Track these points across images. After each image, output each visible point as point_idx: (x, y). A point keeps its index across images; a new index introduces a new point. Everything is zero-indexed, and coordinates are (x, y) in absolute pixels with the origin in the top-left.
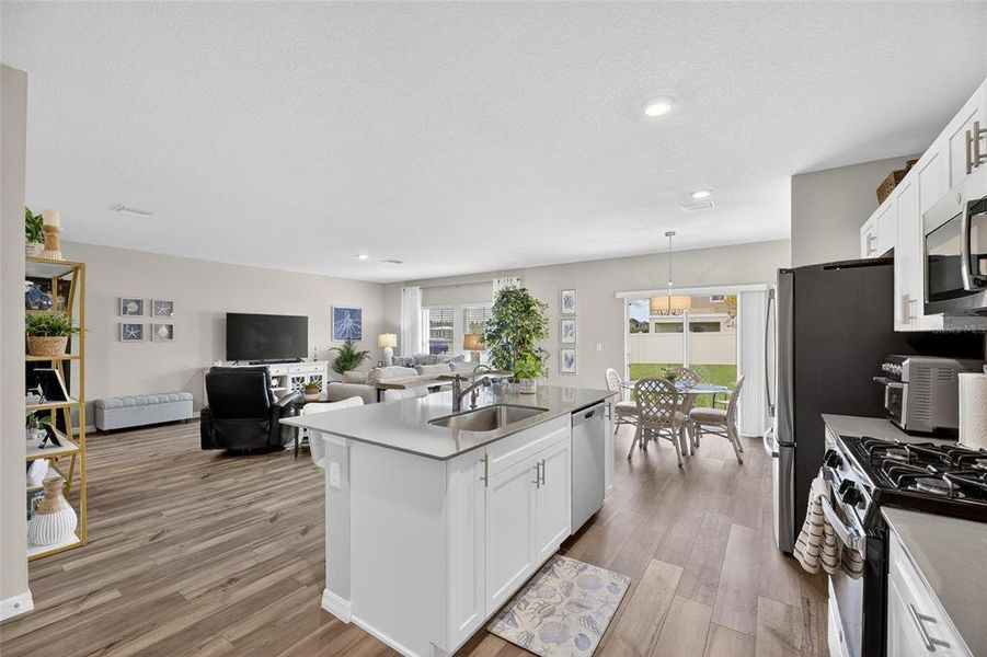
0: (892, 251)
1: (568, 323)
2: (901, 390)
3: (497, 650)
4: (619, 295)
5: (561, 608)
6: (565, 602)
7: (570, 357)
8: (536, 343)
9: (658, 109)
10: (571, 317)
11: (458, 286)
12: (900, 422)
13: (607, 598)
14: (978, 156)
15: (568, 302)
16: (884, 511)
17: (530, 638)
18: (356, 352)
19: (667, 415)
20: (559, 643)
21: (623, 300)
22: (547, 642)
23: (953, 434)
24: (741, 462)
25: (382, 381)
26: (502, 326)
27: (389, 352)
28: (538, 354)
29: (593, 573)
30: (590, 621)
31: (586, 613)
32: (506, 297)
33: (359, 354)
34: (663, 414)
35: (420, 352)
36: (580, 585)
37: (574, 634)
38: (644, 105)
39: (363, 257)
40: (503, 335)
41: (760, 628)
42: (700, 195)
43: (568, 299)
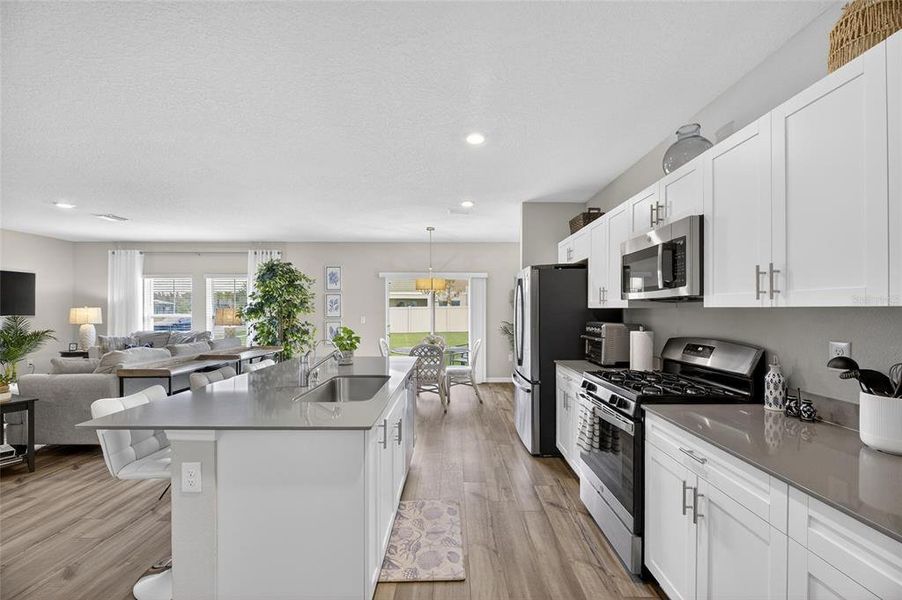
0: (587, 260)
1: (334, 298)
2: (601, 342)
3: (393, 593)
4: (381, 275)
5: (423, 540)
6: (424, 533)
7: (335, 330)
8: (301, 317)
9: (475, 139)
10: (337, 292)
11: (199, 254)
12: (600, 360)
13: (451, 520)
14: (658, 219)
15: (333, 278)
16: (643, 406)
17: (415, 571)
18: (30, 332)
19: (435, 373)
20: (438, 566)
21: (384, 279)
22: (429, 569)
23: (627, 364)
24: (481, 402)
25: (126, 366)
26: (268, 298)
27: (90, 331)
28: (306, 327)
29: (430, 506)
30: (449, 540)
31: (443, 536)
32: (271, 271)
33: (36, 335)
34: (426, 373)
35: (140, 329)
36: (427, 518)
37: (444, 554)
38: (466, 135)
39: (63, 206)
40: (266, 309)
41: (544, 505)
42: (467, 204)
43: (333, 275)
